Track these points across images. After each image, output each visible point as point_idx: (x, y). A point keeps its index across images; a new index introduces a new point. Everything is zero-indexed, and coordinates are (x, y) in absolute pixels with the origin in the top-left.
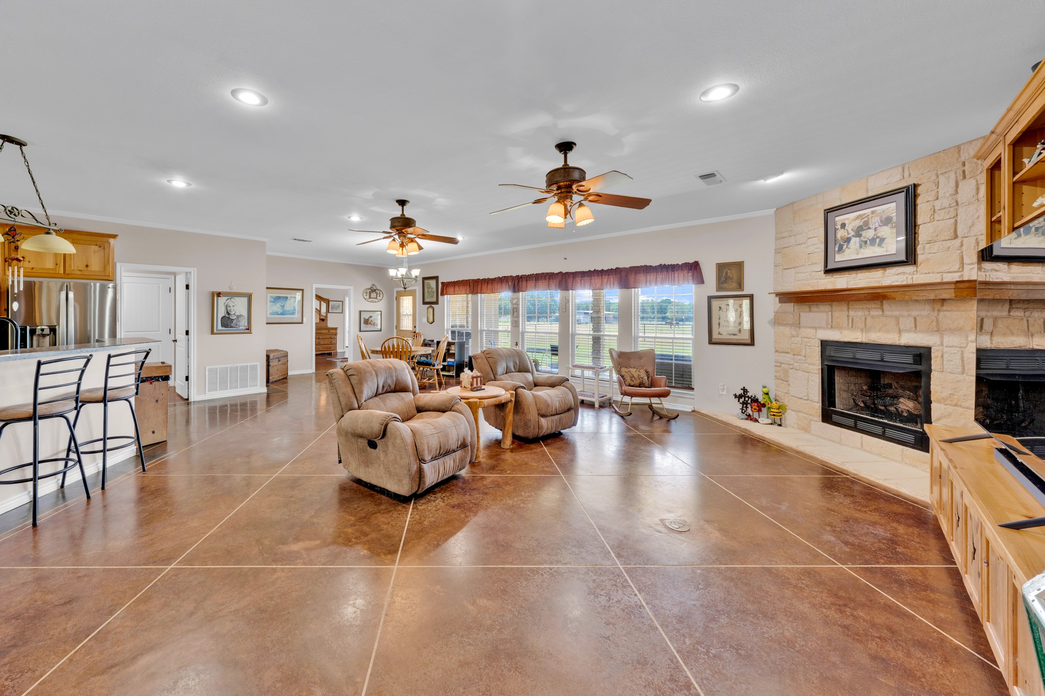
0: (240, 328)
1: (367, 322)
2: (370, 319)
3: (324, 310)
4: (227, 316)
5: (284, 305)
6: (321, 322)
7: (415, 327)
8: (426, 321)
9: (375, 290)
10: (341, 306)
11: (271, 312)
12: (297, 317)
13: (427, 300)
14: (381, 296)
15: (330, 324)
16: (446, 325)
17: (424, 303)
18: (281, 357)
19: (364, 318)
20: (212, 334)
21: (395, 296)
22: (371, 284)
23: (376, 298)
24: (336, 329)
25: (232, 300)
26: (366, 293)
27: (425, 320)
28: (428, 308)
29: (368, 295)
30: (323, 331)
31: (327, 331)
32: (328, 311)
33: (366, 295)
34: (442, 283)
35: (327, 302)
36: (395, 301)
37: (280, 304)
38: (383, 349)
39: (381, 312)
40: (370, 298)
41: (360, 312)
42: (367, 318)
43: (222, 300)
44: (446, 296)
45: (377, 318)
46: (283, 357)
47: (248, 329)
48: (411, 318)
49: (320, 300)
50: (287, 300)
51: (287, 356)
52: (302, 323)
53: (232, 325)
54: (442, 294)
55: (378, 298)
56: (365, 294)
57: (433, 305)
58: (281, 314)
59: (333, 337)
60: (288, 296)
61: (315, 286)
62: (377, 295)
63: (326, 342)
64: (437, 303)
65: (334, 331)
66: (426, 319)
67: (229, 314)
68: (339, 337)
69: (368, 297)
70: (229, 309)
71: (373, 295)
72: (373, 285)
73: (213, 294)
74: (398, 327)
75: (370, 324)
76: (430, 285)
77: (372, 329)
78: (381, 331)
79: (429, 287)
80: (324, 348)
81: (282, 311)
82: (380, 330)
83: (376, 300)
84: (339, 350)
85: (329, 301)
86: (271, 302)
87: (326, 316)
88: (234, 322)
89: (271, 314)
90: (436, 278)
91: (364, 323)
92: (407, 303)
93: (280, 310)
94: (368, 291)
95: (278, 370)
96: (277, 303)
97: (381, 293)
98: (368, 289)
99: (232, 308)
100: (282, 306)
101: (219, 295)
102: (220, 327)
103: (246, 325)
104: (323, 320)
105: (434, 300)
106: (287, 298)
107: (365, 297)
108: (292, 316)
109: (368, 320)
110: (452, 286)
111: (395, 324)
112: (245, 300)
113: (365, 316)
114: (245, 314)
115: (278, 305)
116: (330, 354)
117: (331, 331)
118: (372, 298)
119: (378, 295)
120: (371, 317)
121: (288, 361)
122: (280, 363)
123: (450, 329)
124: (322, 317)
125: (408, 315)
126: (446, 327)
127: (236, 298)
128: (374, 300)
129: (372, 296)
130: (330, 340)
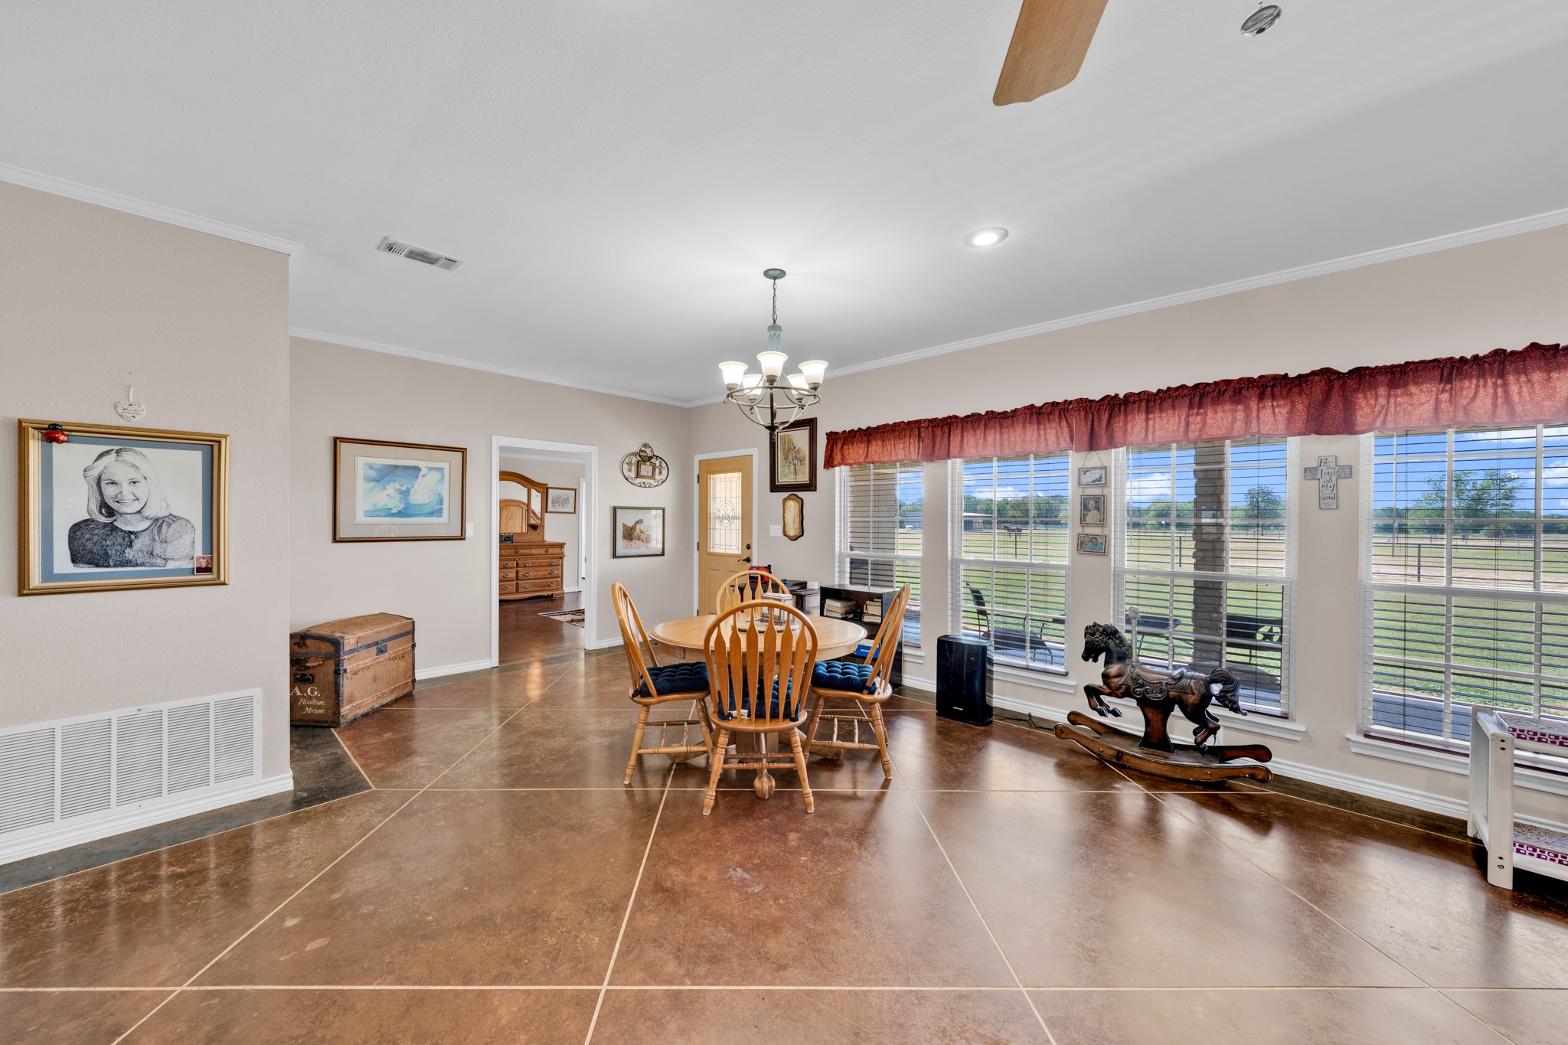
0: (171, 565)
1: (630, 534)
2: (638, 526)
3: (536, 505)
4: (103, 519)
5: (408, 491)
6: (532, 532)
7: (749, 547)
8: (780, 533)
9: (650, 458)
10: (572, 500)
11: (369, 507)
12: (445, 522)
13: (782, 479)
14: (665, 472)
15: (550, 536)
16: (837, 544)
17: (775, 488)
18: (390, 639)
19: (624, 525)
20: (21, 594)
21: (696, 472)
22: (641, 443)
23: (653, 477)
24: (561, 546)
25: (127, 456)
26: (629, 464)
27: (776, 530)
28: (785, 500)
29: (634, 468)
30: (534, 551)
31: (542, 551)
32: (545, 508)
33: (630, 470)
34: (832, 437)
35: (544, 489)
36: (696, 486)
37: (397, 486)
38: (712, 644)
39: (664, 510)
40: (638, 476)
41: (615, 509)
42: (630, 524)
43: (70, 457)
44: (837, 469)
45: (653, 526)
46: (395, 637)
47: (208, 570)
48: (737, 525)
49: (529, 486)
50: (417, 477)
51: (412, 632)
52: (462, 538)
53: (130, 554)
54: (829, 463)
55: (658, 477)
56: (625, 467)
57: (798, 493)
58: (400, 514)
59: (554, 562)
60: (421, 464)
61: (498, 441)
62: (654, 470)
63: (540, 574)
64: (811, 486)
65: (557, 551)
66: (780, 527)
67: (111, 512)
68: (567, 562)
69: (633, 474)
70: (109, 492)
71: (646, 469)
72: (645, 445)
73: (21, 430)
74: (703, 545)
75: (639, 539)
76: (791, 441)
77: (643, 550)
78: (663, 554)
79: (791, 449)
80: (536, 586)
81: (401, 506)
82: (660, 552)
83: (652, 482)
84: (567, 588)
85: (547, 489)
86: (368, 479)
87: (542, 519)
88: (138, 544)
89: (370, 513)
90: (810, 424)
91: (625, 537)
92: (726, 491)
93: (396, 504)
94: (634, 460)
95: (375, 679)
96: (388, 483)
97: (664, 464)
98: (634, 454)
99: (127, 491)
100: (401, 492)
101: (52, 433)
102: (63, 562)
103: (199, 552)
104: (534, 527)
105: (804, 478)
106: (417, 469)
107: (627, 474)
108: (434, 520)
109: (633, 529)
110: (861, 442)
111: (696, 540)
112: (193, 460)
113: (626, 519)
114: (193, 510)
115: (391, 489)
116: (550, 598)
117: (551, 551)
118: (643, 477)
119: (657, 470)
120: (640, 522)
121: (414, 646)
122: (386, 655)
123: (848, 555)
124: (532, 522)
125: (728, 518)
126: (837, 549)
127: (144, 450)
128: (646, 481)
129: (643, 473)
130: (550, 568)
